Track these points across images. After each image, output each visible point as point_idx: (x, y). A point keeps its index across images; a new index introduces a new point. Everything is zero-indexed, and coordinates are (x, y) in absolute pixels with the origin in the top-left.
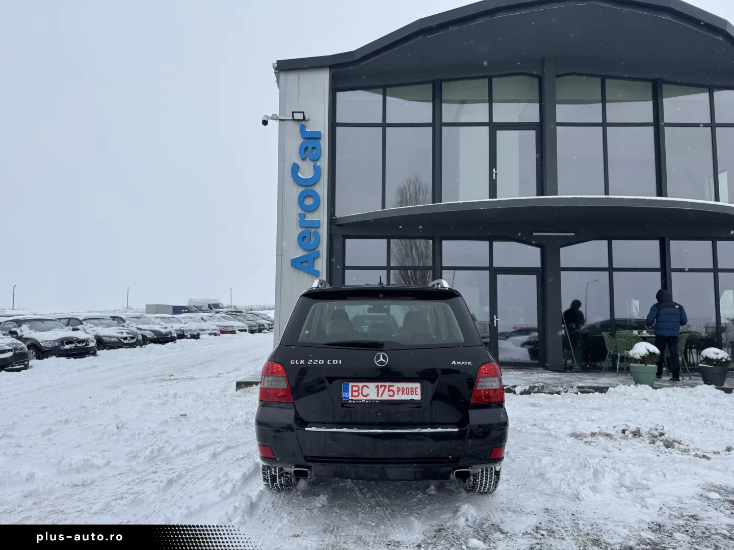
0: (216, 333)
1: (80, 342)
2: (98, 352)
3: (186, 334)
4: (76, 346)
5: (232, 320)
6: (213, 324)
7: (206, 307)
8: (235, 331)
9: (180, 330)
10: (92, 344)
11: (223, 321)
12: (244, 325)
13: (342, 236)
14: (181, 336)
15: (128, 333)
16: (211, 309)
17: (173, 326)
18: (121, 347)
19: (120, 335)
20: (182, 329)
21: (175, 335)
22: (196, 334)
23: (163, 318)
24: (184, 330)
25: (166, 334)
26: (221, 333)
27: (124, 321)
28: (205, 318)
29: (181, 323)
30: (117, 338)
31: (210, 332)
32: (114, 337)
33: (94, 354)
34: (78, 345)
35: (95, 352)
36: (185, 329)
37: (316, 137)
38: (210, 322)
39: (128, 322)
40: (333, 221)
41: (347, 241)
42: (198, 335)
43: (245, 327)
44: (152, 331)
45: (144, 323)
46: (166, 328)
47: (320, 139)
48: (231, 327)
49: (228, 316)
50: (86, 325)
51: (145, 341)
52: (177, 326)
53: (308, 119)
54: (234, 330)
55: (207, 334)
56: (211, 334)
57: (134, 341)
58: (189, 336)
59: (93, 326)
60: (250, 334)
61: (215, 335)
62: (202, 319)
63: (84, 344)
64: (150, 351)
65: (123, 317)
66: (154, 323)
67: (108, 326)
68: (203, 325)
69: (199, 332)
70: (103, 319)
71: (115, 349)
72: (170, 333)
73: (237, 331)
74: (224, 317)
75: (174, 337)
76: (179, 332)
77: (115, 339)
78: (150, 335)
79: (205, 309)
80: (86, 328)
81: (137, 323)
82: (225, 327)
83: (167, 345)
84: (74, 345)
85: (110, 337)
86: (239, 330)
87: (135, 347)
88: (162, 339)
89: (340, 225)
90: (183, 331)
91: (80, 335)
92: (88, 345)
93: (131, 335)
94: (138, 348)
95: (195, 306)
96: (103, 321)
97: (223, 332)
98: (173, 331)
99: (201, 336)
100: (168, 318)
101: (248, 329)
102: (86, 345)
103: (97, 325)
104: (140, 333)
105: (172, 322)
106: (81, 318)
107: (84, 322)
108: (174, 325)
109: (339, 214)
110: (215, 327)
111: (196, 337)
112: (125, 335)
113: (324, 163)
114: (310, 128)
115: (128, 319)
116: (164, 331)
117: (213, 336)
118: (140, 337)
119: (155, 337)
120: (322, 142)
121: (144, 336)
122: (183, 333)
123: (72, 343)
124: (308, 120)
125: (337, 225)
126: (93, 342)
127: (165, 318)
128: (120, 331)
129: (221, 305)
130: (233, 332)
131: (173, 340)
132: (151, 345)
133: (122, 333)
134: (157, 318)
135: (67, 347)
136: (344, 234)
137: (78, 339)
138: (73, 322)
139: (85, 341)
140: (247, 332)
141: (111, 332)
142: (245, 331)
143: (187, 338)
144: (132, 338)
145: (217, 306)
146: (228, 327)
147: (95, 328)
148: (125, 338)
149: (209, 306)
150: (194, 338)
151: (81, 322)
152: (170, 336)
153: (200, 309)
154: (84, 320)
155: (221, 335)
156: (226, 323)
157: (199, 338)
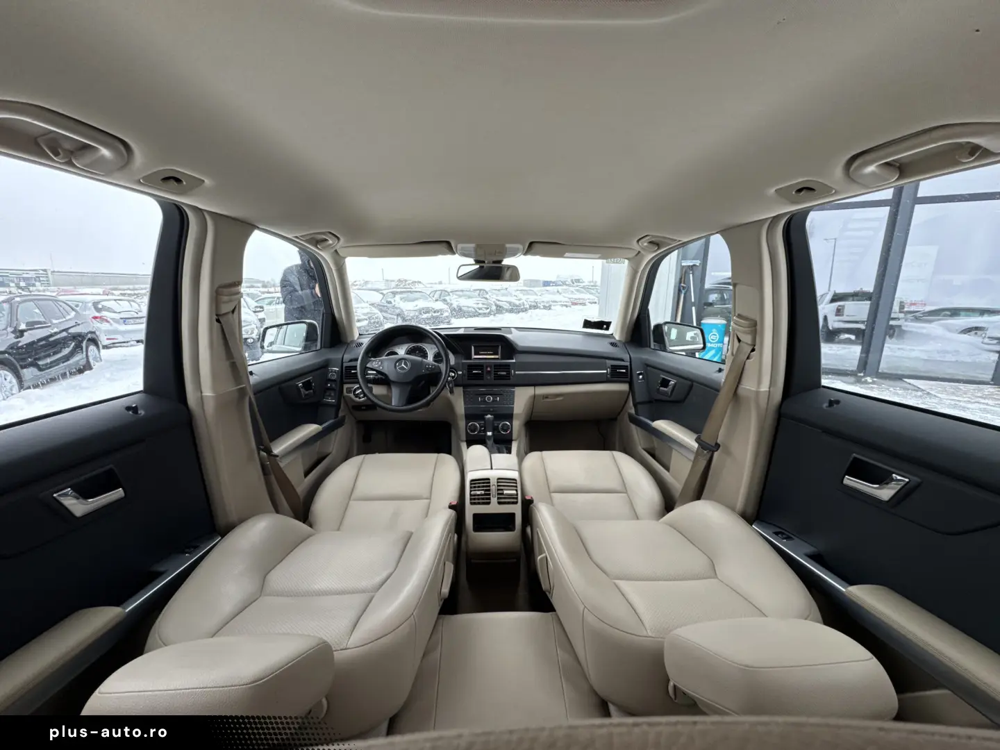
1: (435, 312)
3: (539, 305)
5: (583, 293)
6: (565, 297)
7: (569, 282)
11: (575, 294)
12: (594, 297)
14: (536, 306)
15: (483, 304)
16: (573, 283)
17: (527, 299)
19: (475, 306)
21: (528, 306)
23: (521, 291)
24: (538, 302)
25: (520, 305)
27: (487, 293)
28: (560, 291)
29: (537, 295)
32: (471, 307)
38: (564, 294)
39: (490, 294)
42: (550, 306)
44: (510, 303)
46: (520, 300)
48: (581, 299)
52: (532, 298)
55: (559, 306)
56: (562, 305)
58: (542, 307)
59: (457, 297)
61: (566, 306)
65: (487, 290)
67: (469, 297)
68: (558, 298)
69: (552, 303)
72: (524, 305)
73: (587, 303)
74: (578, 291)
76: (533, 304)
78: (506, 306)
80: (452, 298)
83: (520, 314)
90: (536, 303)
93: (486, 306)
94: (493, 316)
95: (561, 281)
96: (467, 293)
98: (525, 303)
99: (552, 307)
103: (460, 296)
104: (494, 304)
105: (528, 294)
106: (449, 290)
107: (451, 294)
110: (567, 299)
111: (549, 308)
112: (480, 306)
116: (517, 303)
117: (565, 307)
118: (494, 308)
119: (511, 307)
121: (500, 307)
123: (427, 312)
126: (448, 311)
130: (584, 304)
131: (525, 310)
132: (507, 314)
133: (479, 304)
135: (425, 316)
142: (595, 303)
143: (539, 309)
145: (578, 281)
146: (578, 299)
149: (572, 280)
150: (545, 309)
152: (523, 307)
153: (564, 283)
154: (451, 292)
155: (572, 306)
156: (578, 296)
157: (550, 309)
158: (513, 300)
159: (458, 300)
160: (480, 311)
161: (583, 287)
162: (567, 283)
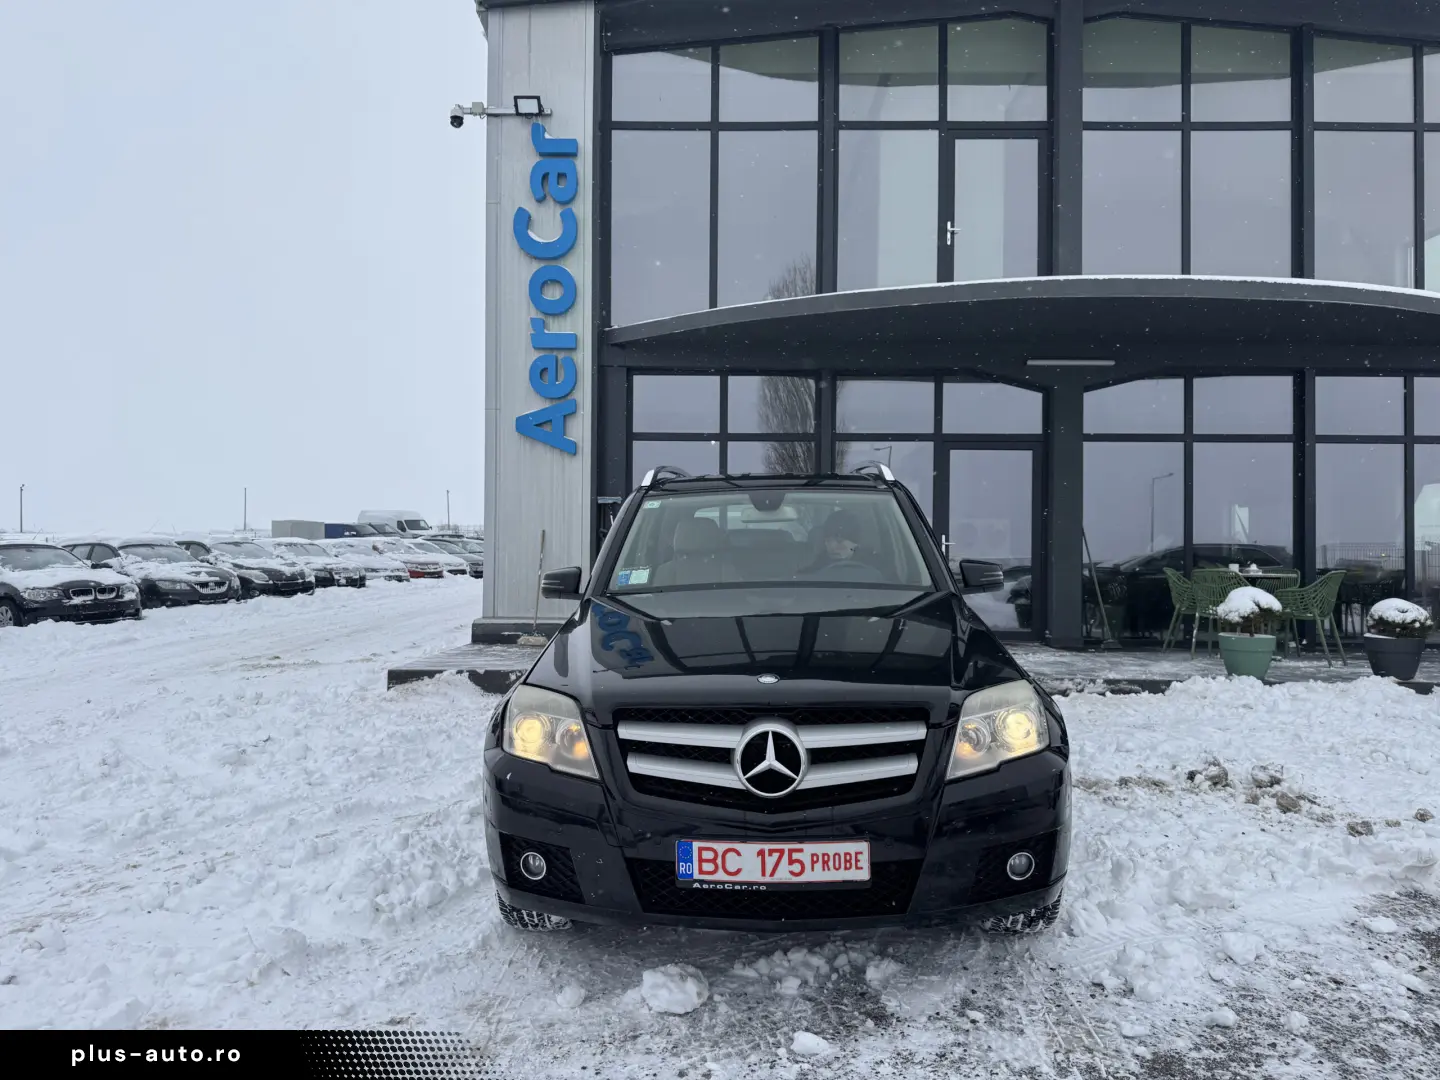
0: (400, 577)
1: (103, 590)
2: (145, 612)
3: (336, 577)
4: (96, 599)
5: (436, 551)
6: (394, 560)
7: (392, 527)
8: (441, 572)
9: (325, 570)
10: (129, 596)
11: (415, 553)
12: (462, 561)
13: (625, 369)
14: (326, 580)
15: (209, 574)
16: (403, 530)
17: (309, 565)
18: (197, 602)
19: (193, 578)
20: (329, 567)
21: (313, 579)
22: (357, 577)
23: (291, 544)
24: (332, 569)
25: (293, 577)
26: (412, 577)
27: (208, 551)
28: (381, 548)
29: (328, 555)
30: (187, 583)
31: (389, 573)
32: (180, 582)
33: (136, 615)
34: (100, 597)
35: (138, 611)
36: (334, 566)
37: (565, 152)
38: (390, 554)
39: (215, 552)
40: (604, 337)
41: (638, 380)
42: (363, 579)
43: (461, 565)
44: (264, 571)
45: (249, 555)
46: (293, 564)
47: (574, 155)
48: (434, 564)
49: (429, 542)
50: (127, 560)
51: (247, 589)
52: (319, 562)
53: (549, 112)
54: (439, 570)
55: (382, 579)
56: (390, 578)
57: (224, 589)
58: (343, 581)
59: (139, 559)
60: (473, 579)
61: (400, 579)
62: (375, 548)
63: (113, 595)
64: (257, 609)
65: (207, 542)
66: (270, 555)
67: (171, 560)
68: (375, 561)
69: (363, 573)
70: (161, 545)
71: (185, 605)
72: (302, 575)
73: (445, 573)
74: (420, 546)
75: (310, 582)
76: (322, 574)
77: (184, 587)
78: (259, 579)
79: (391, 530)
80: (125, 562)
81: (234, 555)
82: (420, 564)
83: (295, 597)
84: (91, 597)
85: (174, 582)
86: (450, 571)
87: (225, 602)
88: (286, 586)
89: (622, 346)
90: (330, 572)
91: (106, 577)
92: (122, 597)
93: (217, 579)
94: (232, 604)
95: (370, 525)
96: (163, 551)
97: (415, 574)
98: (307, 571)
99: (367, 583)
100: (302, 545)
101: (468, 569)
102: (117, 596)
103: (146, 558)
104: (235, 574)
105: (308, 553)
106: (115, 544)
107: (120, 552)
108: (312, 559)
109: (619, 320)
110: (398, 565)
111: (358, 582)
112: (203, 578)
113: (584, 208)
114: (554, 132)
115: (215, 546)
116: (288, 571)
117: (394, 583)
118: (236, 583)
119: (271, 582)
120: (579, 162)
121: (245, 581)
122: (330, 573)
123: (83, 592)
124: (550, 115)
125: (612, 345)
126: (133, 591)
127: (295, 545)
128: (194, 569)
129: (422, 524)
130: (438, 575)
131: (307, 588)
132: (263, 598)
133: (198, 573)
134: (279, 545)
135: (78, 601)
136: (630, 363)
137: (99, 584)
138: (99, 553)
139: (116, 589)
140: (468, 576)
141: (178, 571)
142: (463, 572)
143: (339, 586)
144: (219, 584)
145: (414, 524)
146: (427, 564)
147: (144, 564)
148: (204, 585)
149: (400, 524)
150: (353, 586)
151: (114, 552)
152: (300, 581)
153: (380, 530)
154: (121, 548)
155: (412, 580)
156: (423, 557)
157: (363, 585)
158: (274, 564)
159: (141, 565)
160: (204, 591)
161: (433, 539)
162: (388, 529)
